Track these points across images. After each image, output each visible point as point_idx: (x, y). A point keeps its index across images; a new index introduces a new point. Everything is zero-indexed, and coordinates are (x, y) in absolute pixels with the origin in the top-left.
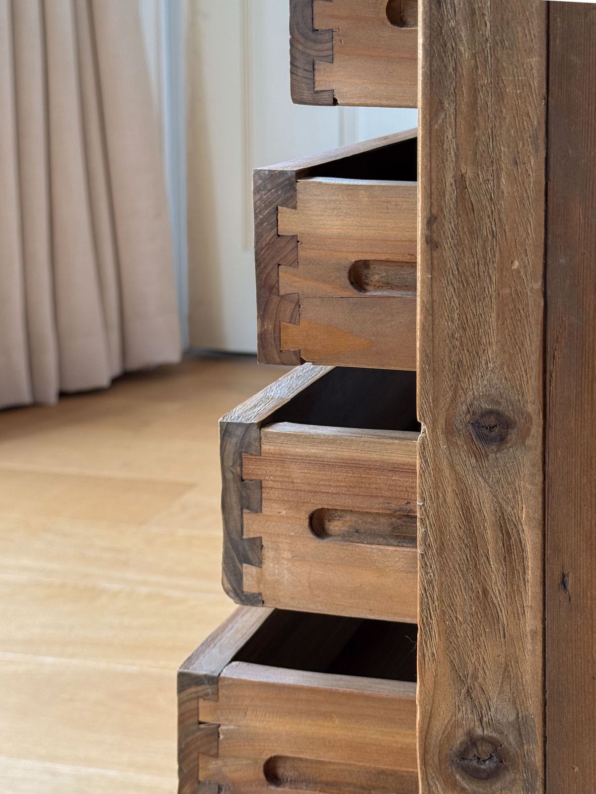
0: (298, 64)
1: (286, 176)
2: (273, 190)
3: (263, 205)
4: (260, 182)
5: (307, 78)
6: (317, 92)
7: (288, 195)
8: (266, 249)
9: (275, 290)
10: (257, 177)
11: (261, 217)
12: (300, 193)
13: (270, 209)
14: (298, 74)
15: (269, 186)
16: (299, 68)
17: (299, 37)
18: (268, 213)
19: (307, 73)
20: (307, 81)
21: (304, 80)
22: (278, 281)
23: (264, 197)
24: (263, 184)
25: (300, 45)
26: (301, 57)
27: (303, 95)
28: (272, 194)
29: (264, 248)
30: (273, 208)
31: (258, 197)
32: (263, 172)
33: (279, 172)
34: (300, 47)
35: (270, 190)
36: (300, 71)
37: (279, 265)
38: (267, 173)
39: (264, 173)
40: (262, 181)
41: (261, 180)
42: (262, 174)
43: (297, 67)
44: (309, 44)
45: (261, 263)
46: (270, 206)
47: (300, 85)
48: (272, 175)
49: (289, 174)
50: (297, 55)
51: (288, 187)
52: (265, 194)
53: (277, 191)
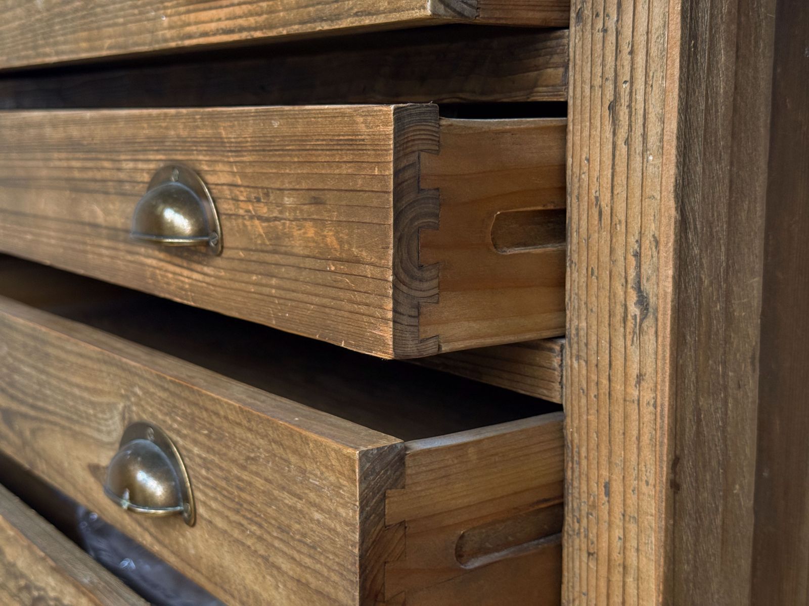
0: (401, 310)
1: (397, 451)
2: (383, 472)
3: (371, 493)
4: (368, 465)
5: (412, 326)
6: (422, 341)
7: (398, 473)
8: (372, 548)
9: (380, 597)
10: (364, 459)
11: (368, 509)
12: (409, 467)
13: (378, 496)
14: (403, 322)
15: (378, 469)
16: (403, 314)
17: (403, 276)
18: (375, 503)
19: (412, 320)
20: (412, 329)
21: (408, 328)
22: (383, 584)
23: (373, 484)
24: (372, 466)
25: (404, 287)
26: (405, 301)
27: (408, 348)
28: (380, 478)
29: (370, 548)
30: (382, 494)
31: (364, 486)
32: (371, 452)
33: (388, 448)
34: (404, 288)
35: (378, 474)
36: (404, 317)
37: (385, 563)
38: (375, 452)
39: (372, 454)
40: (370, 464)
41: (369, 462)
42: (369, 455)
43: (401, 314)
44: (416, 284)
45: (366, 567)
46: (378, 493)
47: (404, 335)
48: (381, 454)
49: (399, 447)
50: (401, 299)
51: (398, 464)
52: (374, 479)
53: (387, 471)
